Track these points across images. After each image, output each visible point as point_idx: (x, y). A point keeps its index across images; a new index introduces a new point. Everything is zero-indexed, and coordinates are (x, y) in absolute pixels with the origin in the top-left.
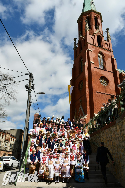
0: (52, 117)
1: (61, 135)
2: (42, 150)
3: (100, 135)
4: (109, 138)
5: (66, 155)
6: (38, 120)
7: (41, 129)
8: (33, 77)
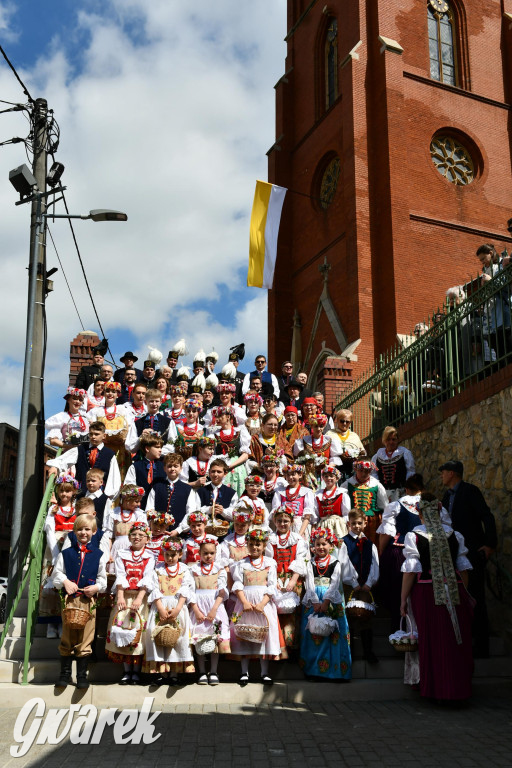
3: (436, 436)
5: (253, 540)
6: (97, 368)
8: (52, 123)
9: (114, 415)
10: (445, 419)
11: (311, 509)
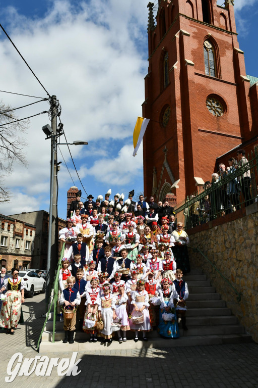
0: (106, 195)
1: (126, 238)
2: (87, 275)
3: (210, 233)
4: (230, 242)
5: (140, 284)
6: (77, 202)
7: (83, 228)
8: (58, 105)
9: (86, 227)
10: (213, 227)
11: (161, 268)
